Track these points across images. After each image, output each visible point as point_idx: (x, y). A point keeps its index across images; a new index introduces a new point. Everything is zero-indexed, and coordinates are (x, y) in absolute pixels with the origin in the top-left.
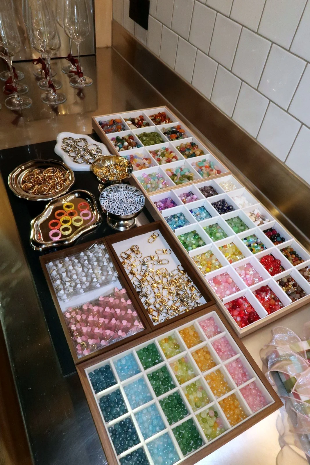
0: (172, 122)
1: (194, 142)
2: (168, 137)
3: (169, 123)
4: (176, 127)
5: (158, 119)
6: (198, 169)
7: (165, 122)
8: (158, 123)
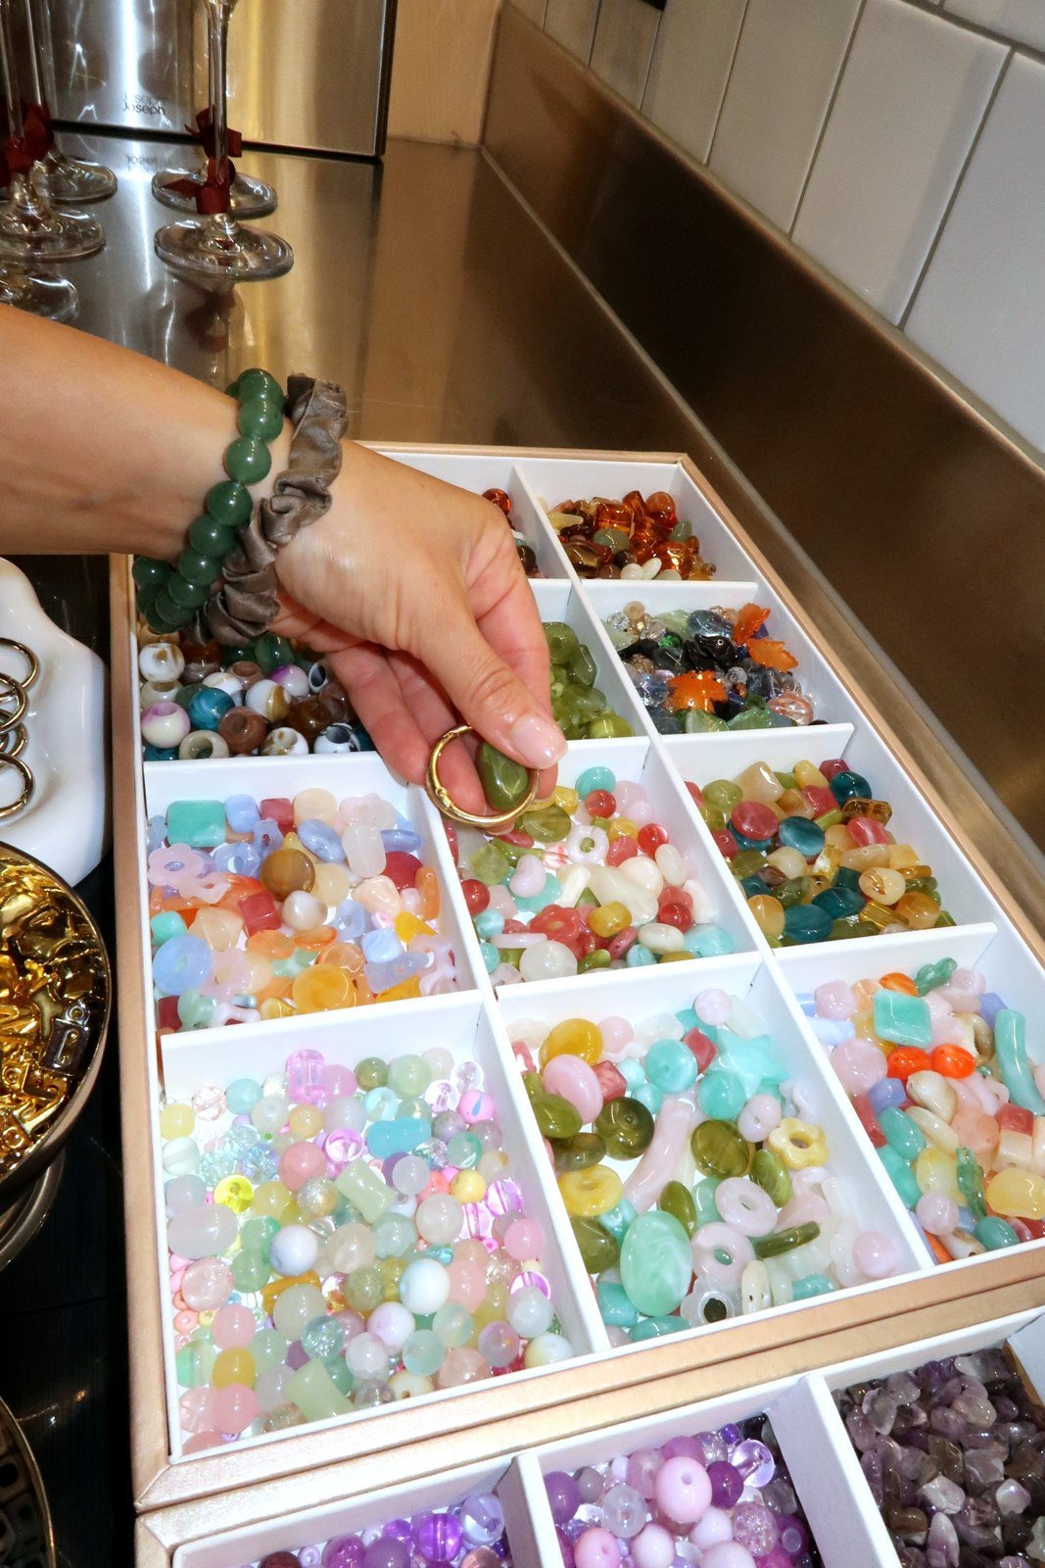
0: (707, 572)
1: (857, 766)
2: (655, 692)
3: (685, 576)
4: (735, 620)
5: (612, 536)
6: (873, 1073)
7: (655, 564)
8: (606, 564)
